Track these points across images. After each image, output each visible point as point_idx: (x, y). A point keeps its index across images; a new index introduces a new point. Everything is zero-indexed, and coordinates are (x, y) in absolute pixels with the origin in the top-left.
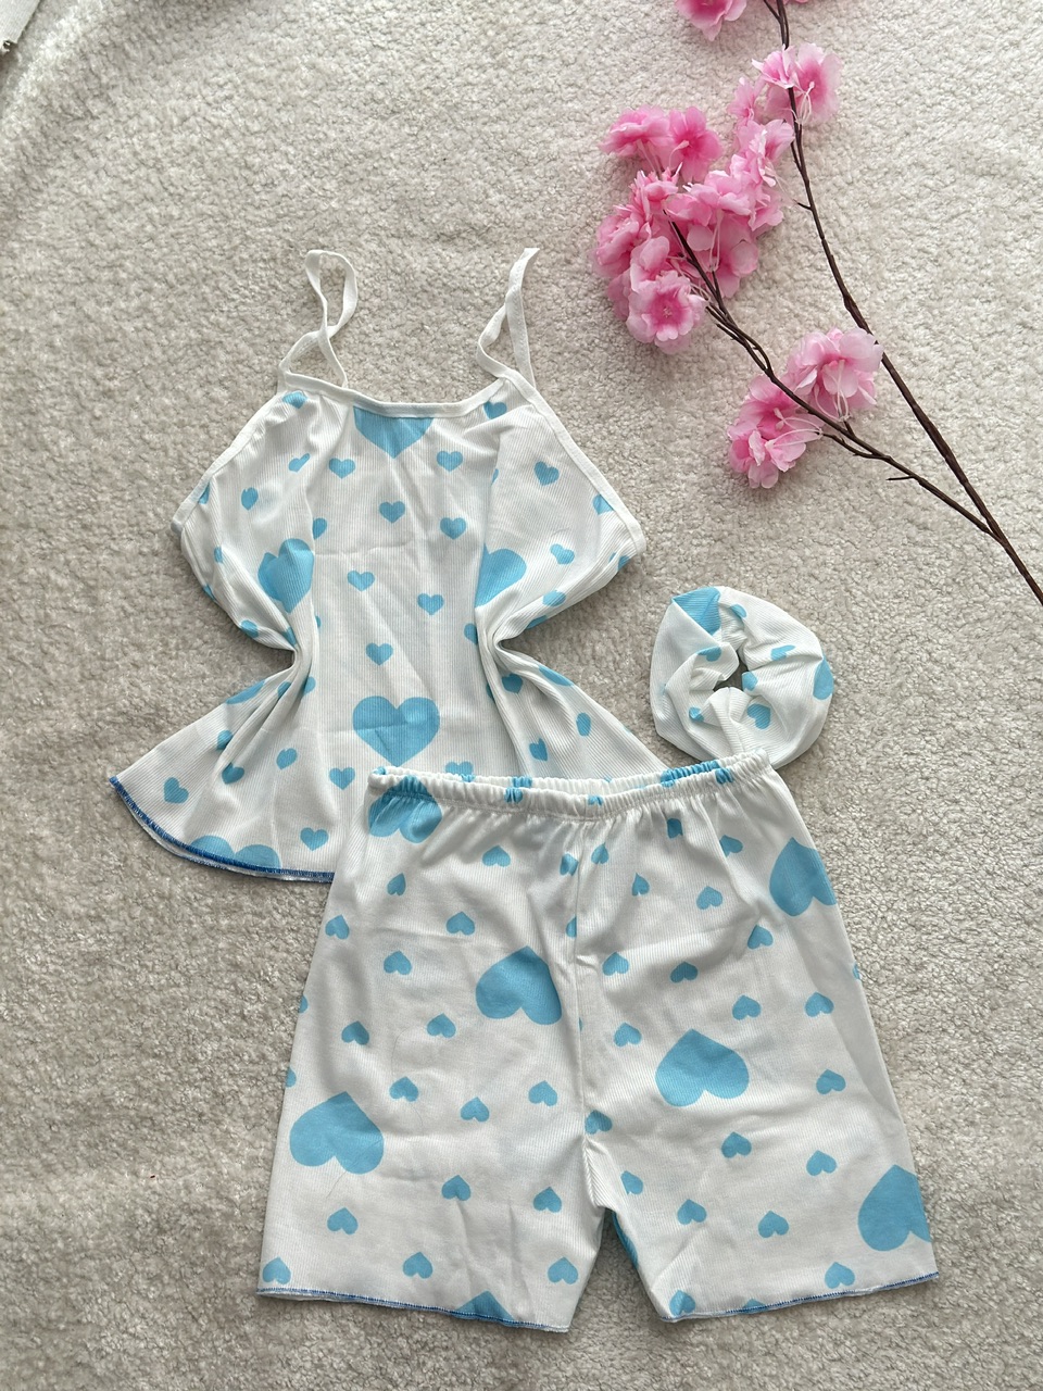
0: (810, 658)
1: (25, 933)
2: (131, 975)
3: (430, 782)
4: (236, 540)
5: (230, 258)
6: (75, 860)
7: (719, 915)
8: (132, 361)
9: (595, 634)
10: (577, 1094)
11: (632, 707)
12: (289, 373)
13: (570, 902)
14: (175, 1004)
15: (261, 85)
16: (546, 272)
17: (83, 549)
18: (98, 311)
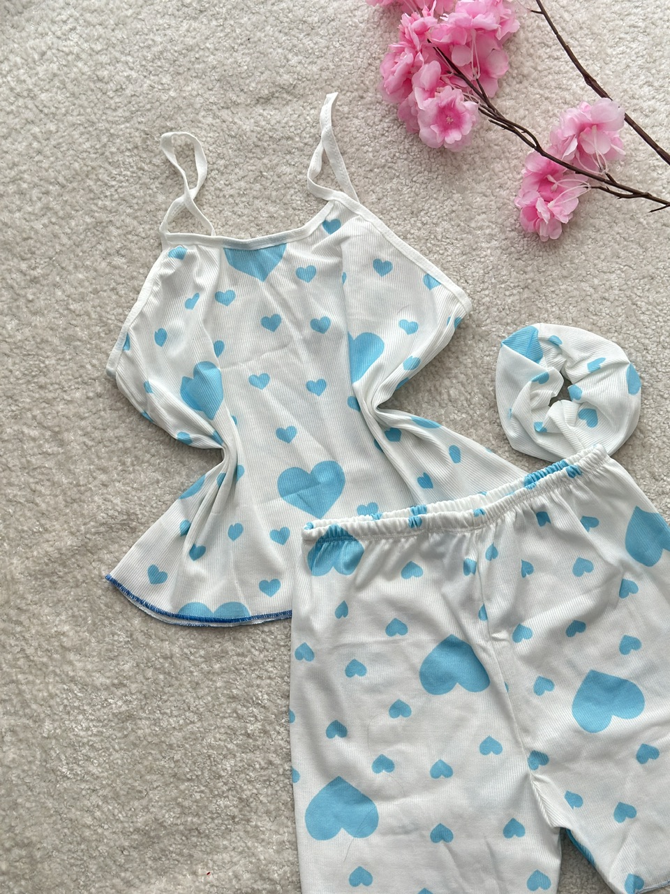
0: (619, 365)
1: (68, 708)
2: (156, 722)
3: (349, 526)
4: (158, 372)
5: (103, 154)
6: (94, 644)
7: (593, 578)
8: (47, 251)
9: (447, 382)
10: (517, 742)
11: (489, 432)
12: (169, 234)
13: (477, 595)
14: (195, 738)
15: (95, 13)
16: (346, 109)
17: (44, 405)
18: (12, 218)
